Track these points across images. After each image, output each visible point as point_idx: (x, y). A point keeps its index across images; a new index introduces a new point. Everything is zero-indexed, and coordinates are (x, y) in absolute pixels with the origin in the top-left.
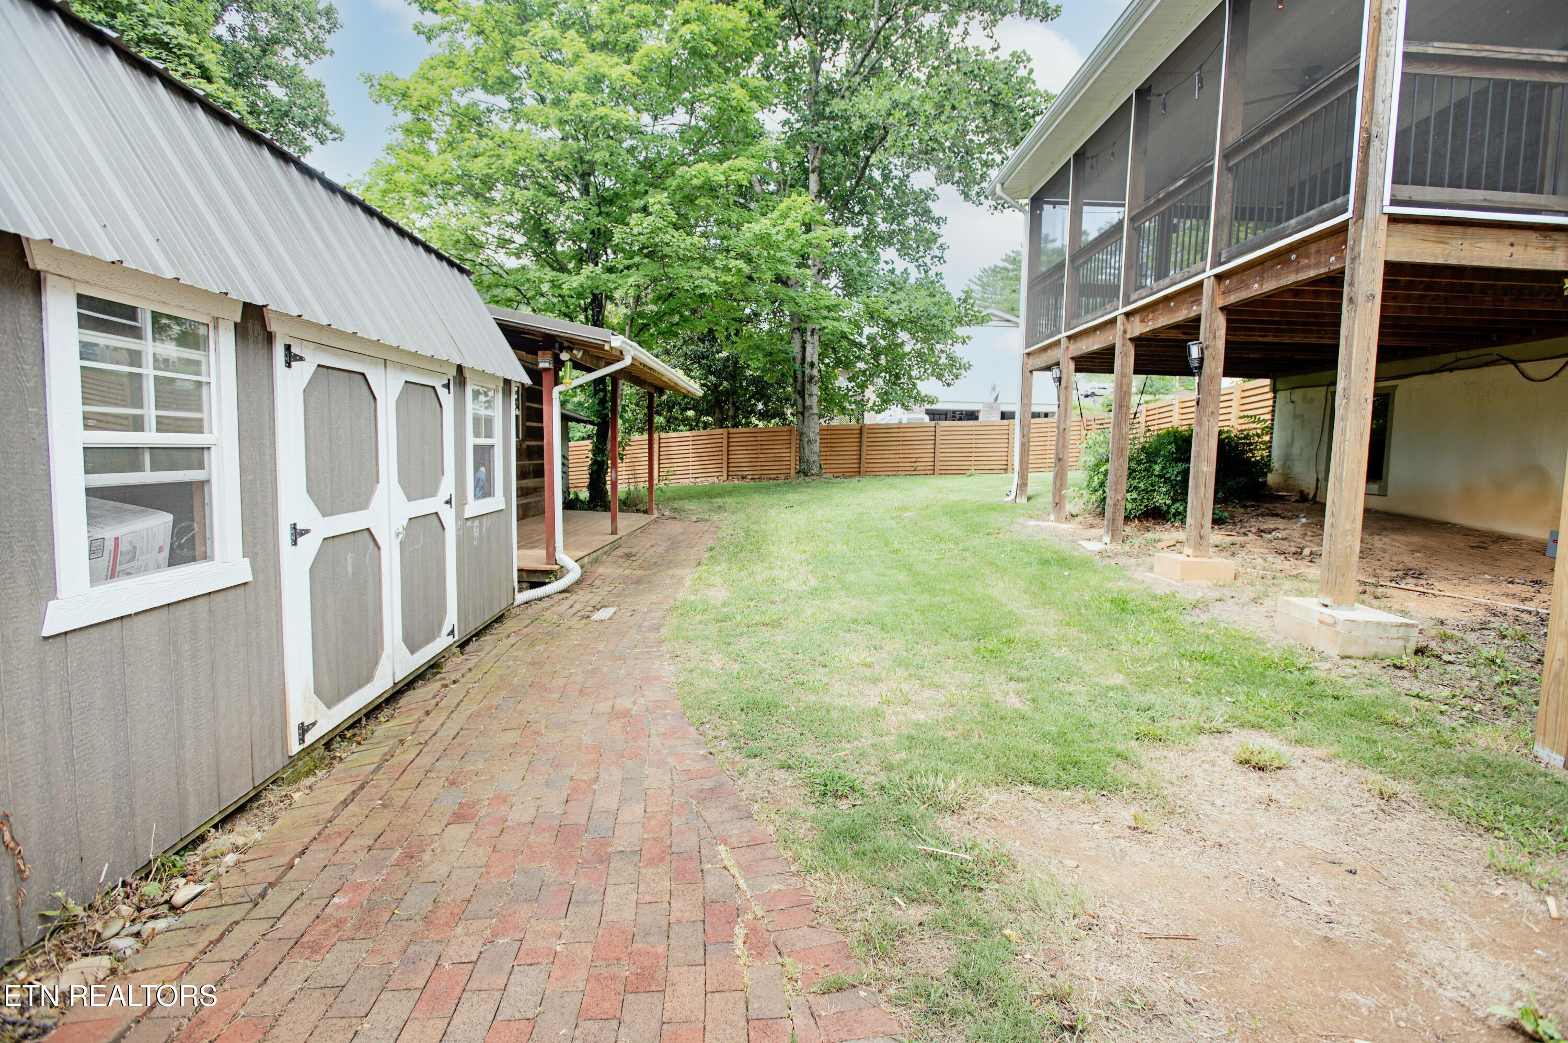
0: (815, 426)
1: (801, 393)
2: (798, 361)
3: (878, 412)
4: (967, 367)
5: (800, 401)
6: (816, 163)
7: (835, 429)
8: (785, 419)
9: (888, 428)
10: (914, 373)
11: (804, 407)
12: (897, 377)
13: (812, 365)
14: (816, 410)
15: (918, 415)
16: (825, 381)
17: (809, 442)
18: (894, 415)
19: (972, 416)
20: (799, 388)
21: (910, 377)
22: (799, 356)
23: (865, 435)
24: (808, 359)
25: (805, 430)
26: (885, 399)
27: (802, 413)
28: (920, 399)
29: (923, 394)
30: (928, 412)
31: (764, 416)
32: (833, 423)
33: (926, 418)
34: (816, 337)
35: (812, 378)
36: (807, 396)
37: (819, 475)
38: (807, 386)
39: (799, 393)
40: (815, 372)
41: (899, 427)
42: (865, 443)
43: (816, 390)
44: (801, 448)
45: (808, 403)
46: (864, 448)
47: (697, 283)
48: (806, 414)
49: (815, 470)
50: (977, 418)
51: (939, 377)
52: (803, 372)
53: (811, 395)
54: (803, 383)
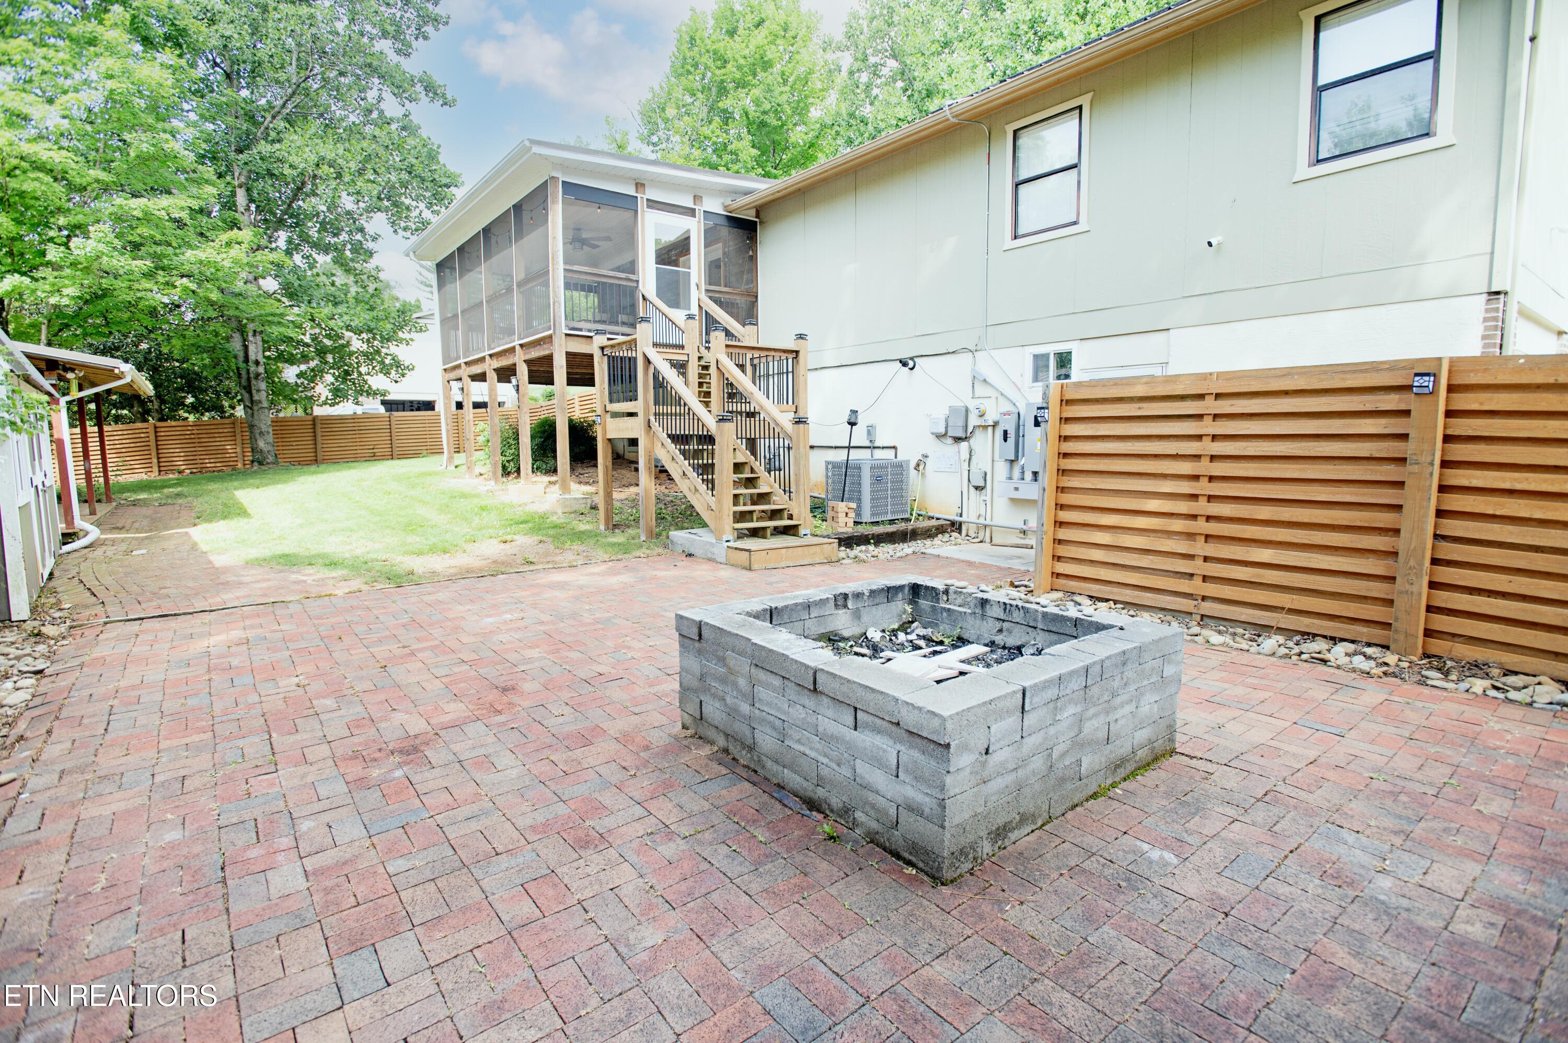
0: (265, 419)
1: (248, 389)
2: (241, 359)
3: (332, 405)
4: (411, 368)
5: (246, 395)
6: (243, 179)
7: (284, 420)
8: (224, 412)
9: (342, 419)
10: (363, 369)
11: (252, 401)
12: (347, 373)
13: (257, 363)
14: (265, 404)
15: (374, 406)
16: (270, 375)
17: (261, 433)
18: (346, 408)
19: (429, 406)
20: (244, 382)
21: (360, 374)
22: (241, 355)
23: (319, 426)
24: (252, 356)
25: (256, 423)
26: (338, 394)
27: (251, 406)
28: (371, 393)
29: (374, 388)
30: (384, 403)
31: (194, 408)
32: (281, 415)
33: (382, 409)
34: (259, 338)
35: (257, 375)
36: (254, 392)
37: (276, 463)
38: (253, 382)
39: (245, 388)
40: (261, 369)
41: (354, 417)
42: (319, 433)
43: (263, 385)
44: (253, 439)
45: (256, 397)
46: (319, 438)
47: (139, 295)
48: (255, 408)
49: (271, 459)
50: (433, 409)
51: (387, 374)
52: (248, 370)
53: (258, 391)
54: (249, 379)
